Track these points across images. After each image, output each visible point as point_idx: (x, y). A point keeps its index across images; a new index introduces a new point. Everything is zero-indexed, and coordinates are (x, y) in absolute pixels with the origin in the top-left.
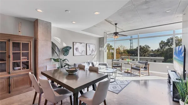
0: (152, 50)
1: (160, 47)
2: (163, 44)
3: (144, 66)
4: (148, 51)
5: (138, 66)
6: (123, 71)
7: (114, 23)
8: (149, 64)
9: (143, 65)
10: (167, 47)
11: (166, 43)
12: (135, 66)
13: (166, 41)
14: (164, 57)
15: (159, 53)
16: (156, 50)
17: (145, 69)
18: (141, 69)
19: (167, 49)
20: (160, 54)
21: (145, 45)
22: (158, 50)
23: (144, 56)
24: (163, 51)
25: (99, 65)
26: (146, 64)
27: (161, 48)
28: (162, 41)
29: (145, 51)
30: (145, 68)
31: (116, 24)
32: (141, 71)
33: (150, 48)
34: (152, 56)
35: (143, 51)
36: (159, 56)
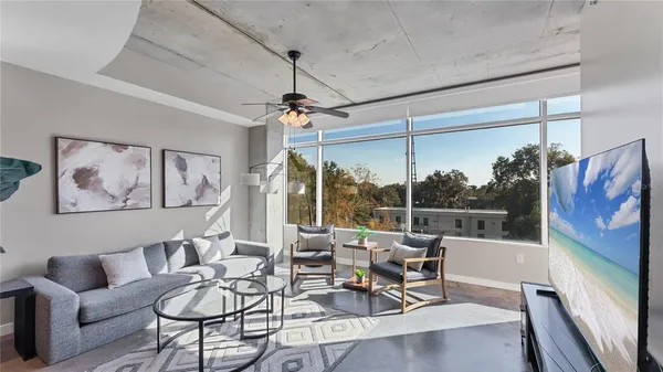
0: (474, 187)
1: (497, 177)
2: (503, 168)
3: (424, 259)
4: (460, 188)
5: (397, 259)
6: (338, 282)
7: (282, 49)
8: (444, 249)
9: (418, 255)
10: (516, 178)
11: (512, 163)
12: (387, 257)
13: (511, 159)
14: (507, 210)
15: (491, 197)
16: (483, 187)
17: (427, 273)
18: (409, 275)
19: (517, 185)
20: (496, 198)
21: (453, 171)
22: (489, 188)
23: (450, 207)
24: (505, 189)
25: (236, 252)
26: (434, 248)
27: (499, 179)
28: (500, 159)
29: (452, 188)
30: (427, 266)
31: (294, 55)
32: (407, 285)
33: (466, 179)
34: (473, 205)
35: (447, 191)
36: (492, 205)
